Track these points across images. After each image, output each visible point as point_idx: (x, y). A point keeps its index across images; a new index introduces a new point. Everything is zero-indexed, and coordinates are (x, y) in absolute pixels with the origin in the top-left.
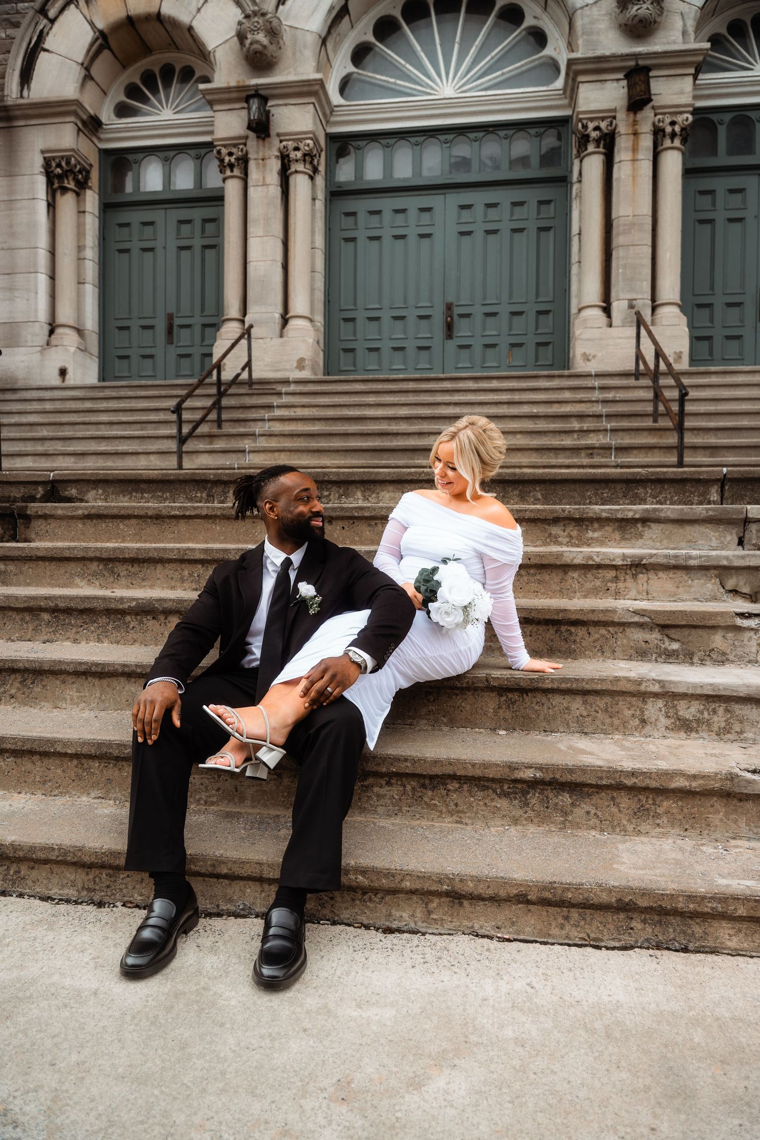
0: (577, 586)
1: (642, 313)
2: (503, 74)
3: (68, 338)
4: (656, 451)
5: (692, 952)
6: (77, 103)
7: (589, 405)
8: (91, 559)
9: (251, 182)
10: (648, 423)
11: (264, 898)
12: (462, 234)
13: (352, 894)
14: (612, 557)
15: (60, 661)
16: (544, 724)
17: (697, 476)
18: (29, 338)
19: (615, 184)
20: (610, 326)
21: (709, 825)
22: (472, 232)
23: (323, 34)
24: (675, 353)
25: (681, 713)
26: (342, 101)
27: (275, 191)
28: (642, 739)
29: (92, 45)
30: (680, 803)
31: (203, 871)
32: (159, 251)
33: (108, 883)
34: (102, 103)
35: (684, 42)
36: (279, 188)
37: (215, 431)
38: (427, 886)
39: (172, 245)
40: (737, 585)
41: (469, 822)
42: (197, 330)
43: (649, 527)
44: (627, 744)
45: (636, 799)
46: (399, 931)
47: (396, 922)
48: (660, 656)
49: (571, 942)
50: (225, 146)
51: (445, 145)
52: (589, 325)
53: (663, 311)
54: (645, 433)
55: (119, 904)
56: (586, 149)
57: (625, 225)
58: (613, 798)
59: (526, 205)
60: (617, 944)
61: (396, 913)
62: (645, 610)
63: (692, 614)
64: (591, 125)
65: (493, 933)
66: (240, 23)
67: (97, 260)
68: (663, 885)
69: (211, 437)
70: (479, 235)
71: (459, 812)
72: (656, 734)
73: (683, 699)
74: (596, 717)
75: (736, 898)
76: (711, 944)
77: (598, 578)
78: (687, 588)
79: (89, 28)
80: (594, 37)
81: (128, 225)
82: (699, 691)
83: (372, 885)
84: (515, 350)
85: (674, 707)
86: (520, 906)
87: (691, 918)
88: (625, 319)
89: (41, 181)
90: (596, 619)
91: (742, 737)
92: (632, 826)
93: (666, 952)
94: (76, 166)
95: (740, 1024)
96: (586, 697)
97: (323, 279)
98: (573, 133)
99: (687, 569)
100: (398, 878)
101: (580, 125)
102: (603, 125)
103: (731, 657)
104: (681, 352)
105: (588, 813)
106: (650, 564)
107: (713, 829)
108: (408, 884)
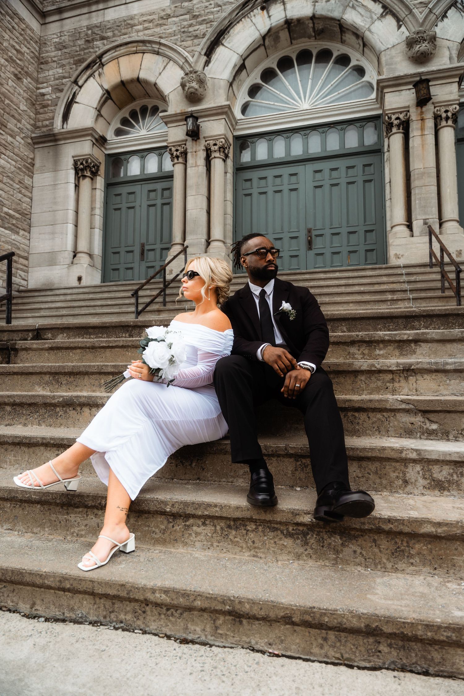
0: (363, 386)
1: (433, 227)
2: (339, 94)
3: (84, 259)
5: (431, 675)
6: (92, 129)
7: (398, 284)
8: (45, 373)
9: (188, 165)
10: (439, 293)
11: (96, 609)
12: (316, 187)
13: (158, 609)
14: (389, 365)
18: (62, 260)
19: (411, 150)
20: (412, 236)
21: (454, 566)
22: (322, 186)
23: (231, 80)
24: (457, 251)
25: (435, 476)
26: (243, 117)
27: (202, 169)
28: (405, 495)
29: (102, 97)
30: (429, 546)
31: (53, 585)
32: (137, 208)
34: (107, 130)
35: (451, 63)
36: (205, 167)
37: (162, 308)
38: (213, 605)
39: (145, 204)
41: (263, 556)
42: (158, 252)
43: (420, 346)
44: (391, 498)
45: (393, 542)
46: (193, 642)
47: (191, 635)
48: (423, 434)
49: (329, 661)
50: (174, 146)
51: (304, 137)
52: (398, 236)
53: (447, 225)
56: (391, 131)
57: (418, 174)
58: (375, 541)
59: (356, 168)
60: (368, 665)
61: (191, 627)
63: (446, 402)
64: (394, 117)
65: (266, 648)
66: (183, 78)
67: (102, 215)
68: (405, 614)
69: (159, 311)
70: (327, 188)
71: (255, 548)
72: (416, 492)
73: (436, 464)
74: (369, 478)
76: (448, 669)
77: (379, 380)
78: (446, 387)
79: (100, 88)
80: (393, 67)
81: (120, 195)
82: (448, 458)
83: (172, 602)
84: (352, 254)
85: (430, 470)
86: (288, 626)
87: (430, 645)
88: (422, 231)
89: (72, 172)
90: (373, 407)
92: (391, 564)
93: (408, 675)
94: (91, 163)
96: (361, 462)
97: (232, 219)
98: (383, 123)
99: (445, 372)
101: (387, 117)
102: (401, 116)
104: (461, 250)
105: (355, 552)
106: (417, 368)
107: (458, 568)
108: (199, 603)
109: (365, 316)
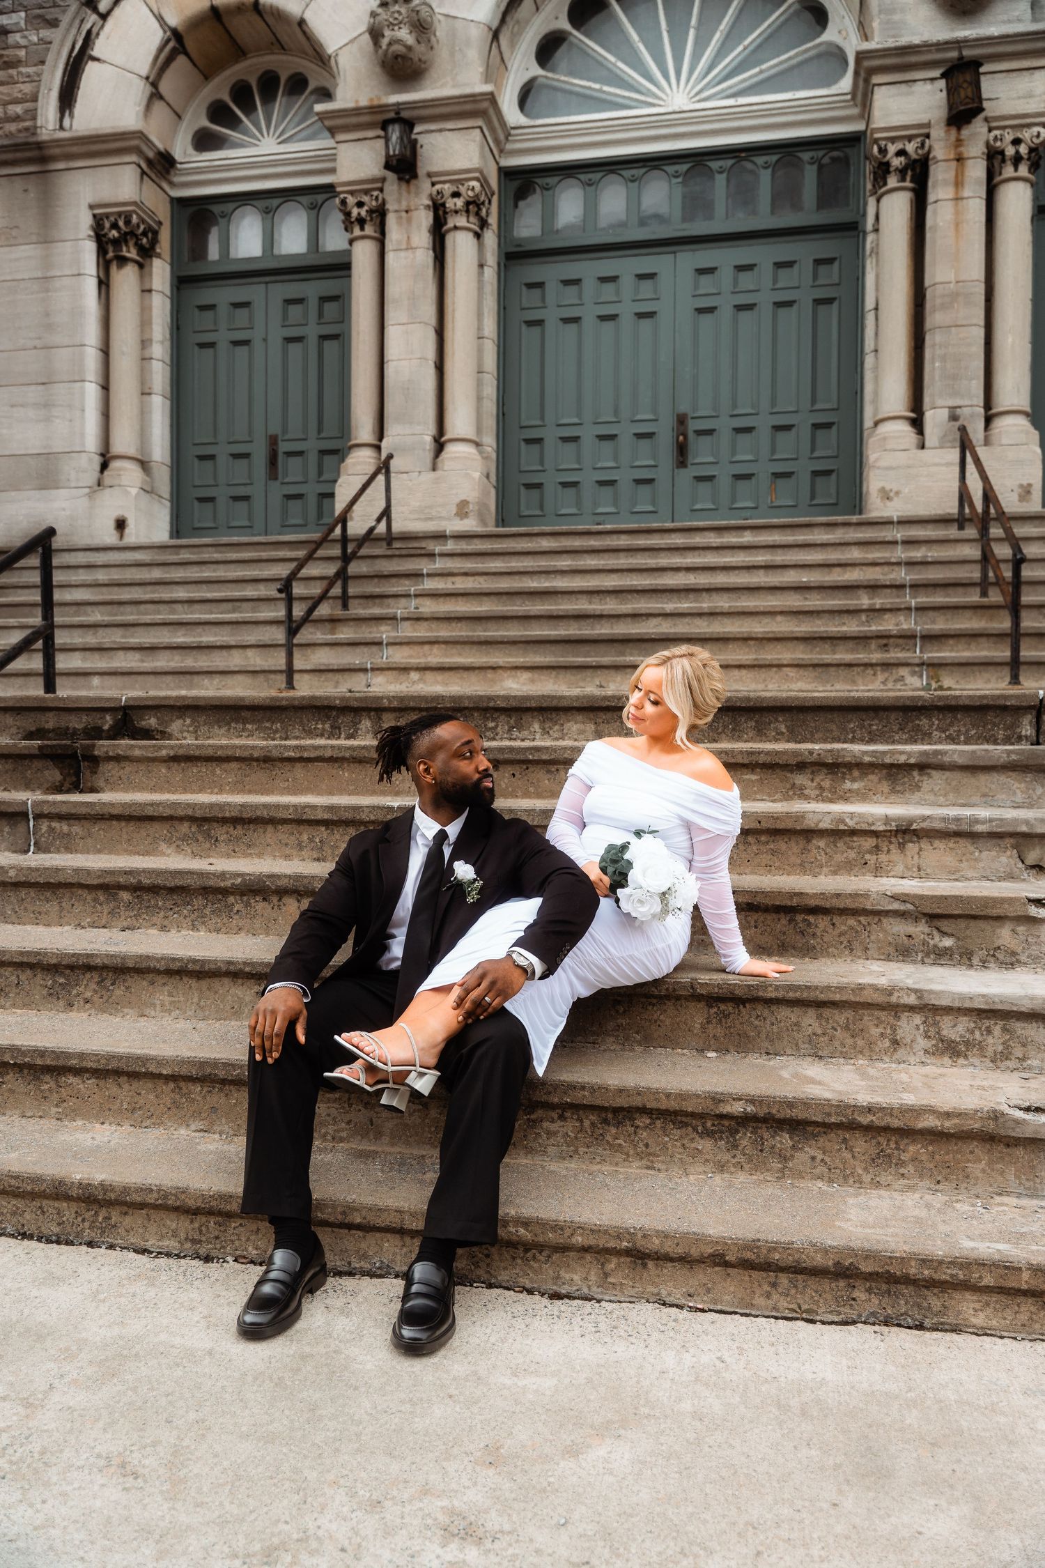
0: (823, 858)
1: (969, 430)
2: (761, 72)
3: (128, 475)
4: (983, 640)
5: (928, 1329)
6: (140, 135)
7: (886, 569)
8: (181, 819)
9: (389, 245)
10: (974, 597)
11: (405, 1252)
12: (700, 311)
13: (512, 1251)
14: (870, 821)
15: (148, 957)
16: (766, 1044)
17: (1001, 702)
18: (73, 475)
19: (928, 235)
20: (922, 446)
21: (968, 1177)
22: (715, 308)
23: (495, 25)
24: (1021, 486)
25: (944, 1033)
26: (522, 120)
27: (424, 257)
28: (894, 1065)
29: (161, 50)
30: (930, 1148)
31: (332, 1219)
32: (258, 345)
33: (216, 1233)
34: (174, 132)
35: (1034, 20)
36: (431, 253)
37: (339, 612)
38: (602, 1242)
39: (277, 334)
40: (1041, 859)
41: (663, 1167)
42: (313, 458)
43: (929, 776)
44: (871, 1071)
45: (874, 1142)
46: (569, 1297)
47: (566, 1287)
48: (927, 955)
49: (778, 1315)
50: (352, 193)
51: (674, 181)
52: (888, 447)
53: (1001, 424)
54: (968, 613)
55: (229, 1259)
56: (885, 184)
57: (944, 296)
58: (845, 1141)
59: (796, 266)
60: (836, 1319)
61: (566, 1275)
62: (907, 895)
63: (970, 900)
64: (892, 149)
65: (683, 1301)
66: (373, 14)
67: (168, 360)
68: (893, 1246)
69: (333, 621)
70: (726, 312)
71: (650, 1154)
72: (912, 1059)
73: (947, 1014)
74: (834, 1036)
75: (981, 1264)
76: (952, 1320)
77: (852, 848)
78: (973, 863)
79: (156, 25)
80: (896, 17)
81: (212, 307)
82: (967, 1005)
83: (536, 1239)
84: (780, 482)
85: (936, 1024)
86: (717, 1269)
87: (927, 1287)
88: (944, 436)
89: (90, 248)
90: (842, 906)
91: (1025, 1064)
92: (870, 1177)
93: (896, 1329)
94: (138, 226)
95: (966, 1408)
96: (821, 1010)
97: (495, 382)
98: (866, 158)
99: (972, 836)
100: (568, 1232)
101: (875, 149)
102: (911, 147)
103: (1023, 958)
104: (1030, 485)
105: (813, 1158)
106: (923, 829)
107: (972, 1181)
108: (580, 1239)
109: (824, 703)
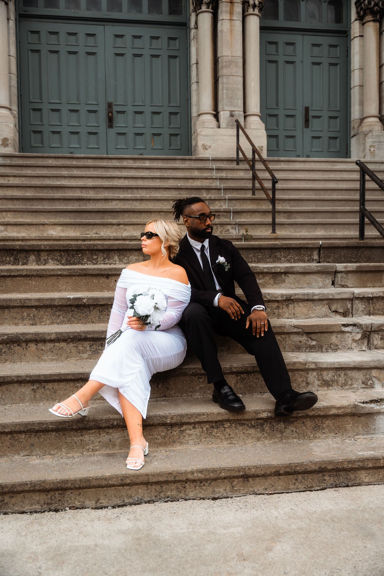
1: (239, 120)
4: (257, 214)
5: (350, 486)
7: (211, 181)
10: (249, 195)
11: (149, 493)
12: (117, 55)
13: (194, 484)
14: (276, 296)
16: (260, 389)
17: (307, 246)
19: (219, 34)
20: (219, 127)
21: (346, 430)
22: (124, 54)
24: (259, 147)
25: (324, 378)
30: (333, 421)
31: (116, 483)
33: (59, 498)
38: (233, 474)
40: (337, 309)
41: (236, 442)
43: (288, 276)
45: (314, 422)
46: (219, 498)
47: (218, 494)
48: (307, 348)
49: (299, 491)
52: (205, 126)
53: (250, 120)
54: (249, 202)
55: (67, 509)
56: (201, 9)
57: (226, 62)
58: (303, 423)
59: (160, 39)
60: (319, 488)
61: (217, 490)
62: (300, 325)
63: (322, 326)
65: (263, 492)
70: (129, 57)
71: (231, 438)
73: (325, 371)
75: (368, 459)
76: (358, 481)
77: (269, 307)
78: (313, 311)
82: (333, 366)
83: (206, 477)
84: (156, 137)
85: (321, 375)
86: (275, 477)
87: (349, 471)
88: (228, 123)
91: (352, 387)
92: (312, 435)
93: (340, 488)
95: (380, 509)
99: (313, 300)
100: (218, 472)
103: (340, 347)
104: (262, 147)
105: (292, 431)
107: (348, 432)
108: (224, 474)
